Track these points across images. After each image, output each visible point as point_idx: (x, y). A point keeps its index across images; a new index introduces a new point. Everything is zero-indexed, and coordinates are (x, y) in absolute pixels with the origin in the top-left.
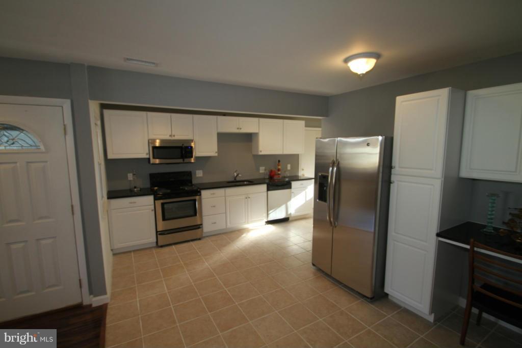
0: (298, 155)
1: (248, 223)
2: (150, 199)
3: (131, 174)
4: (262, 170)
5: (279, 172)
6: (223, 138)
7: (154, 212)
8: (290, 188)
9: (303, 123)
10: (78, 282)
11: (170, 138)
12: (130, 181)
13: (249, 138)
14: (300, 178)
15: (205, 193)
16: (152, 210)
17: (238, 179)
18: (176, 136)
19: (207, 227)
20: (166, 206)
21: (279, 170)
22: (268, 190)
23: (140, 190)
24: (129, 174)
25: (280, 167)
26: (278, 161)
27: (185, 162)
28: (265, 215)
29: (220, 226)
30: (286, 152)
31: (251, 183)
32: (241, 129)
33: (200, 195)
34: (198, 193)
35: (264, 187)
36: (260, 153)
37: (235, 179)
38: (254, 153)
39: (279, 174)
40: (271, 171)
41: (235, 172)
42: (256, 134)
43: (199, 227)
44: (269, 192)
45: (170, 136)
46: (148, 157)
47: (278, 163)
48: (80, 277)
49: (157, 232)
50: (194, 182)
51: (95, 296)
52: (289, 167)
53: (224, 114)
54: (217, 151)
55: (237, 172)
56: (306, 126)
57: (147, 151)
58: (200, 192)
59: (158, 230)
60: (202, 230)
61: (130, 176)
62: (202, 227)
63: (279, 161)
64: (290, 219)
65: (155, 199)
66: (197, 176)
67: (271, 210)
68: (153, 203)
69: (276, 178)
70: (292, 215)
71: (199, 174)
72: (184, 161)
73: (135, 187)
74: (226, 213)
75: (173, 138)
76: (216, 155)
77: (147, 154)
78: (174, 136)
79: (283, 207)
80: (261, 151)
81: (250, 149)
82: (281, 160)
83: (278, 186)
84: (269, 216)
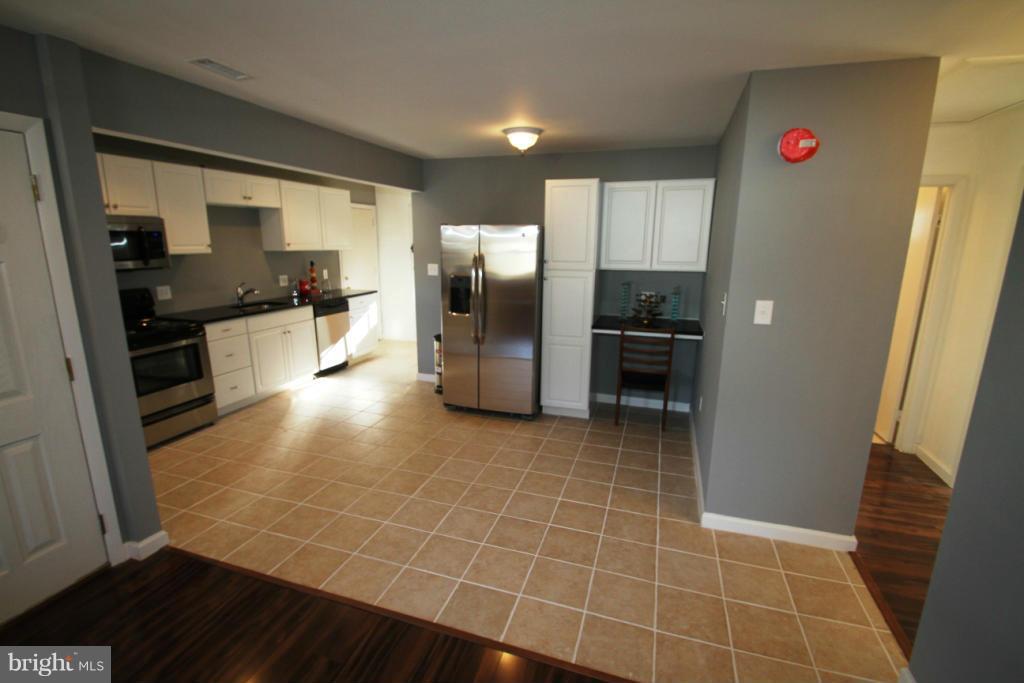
0: (337, 252)
1: (290, 380)
4: (284, 280)
5: (315, 285)
6: (221, 216)
8: (348, 309)
9: (346, 194)
10: (98, 522)
11: (107, 211)
13: (252, 218)
14: (352, 294)
15: (213, 331)
17: (248, 299)
18: (119, 208)
19: (223, 398)
21: (314, 280)
22: (316, 315)
25: (314, 275)
26: (309, 264)
27: (149, 266)
28: (316, 361)
29: (246, 392)
30: (326, 247)
31: (280, 304)
32: (250, 198)
33: (205, 334)
34: (197, 330)
35: (309, 311)
36: (288, 249)
37: (242, 301)
38: (269, 246)
40: (301, 283)
41: (240, 286)
42: (275, 212)
43: (208, 399)
44: (318, 319)
47: (309, 267)
48: (98, 512)
50: (159, 311)
51: (139, 539)
52: (325, 272)
54: (210, 243)
55: (247, 287)
56: (353, 201)
58: (203, 329)
60: (215, 405)
62: (214, 398)
63: (312, 264)
64: (349, 364)
66: (161, 298)
67: (324, 349)
69: (314, 293)
70: (354, 356)
71: (164, 293)
72: (146, 265)
74: (252, 366)
75: (114, 212)
76: (209, 251)
78: (115, 207)
79: (342, 340)
80: (289, 245)
81: (257, 240)
82: (315, 261)
83: (329, 307)
84: (321, 361)
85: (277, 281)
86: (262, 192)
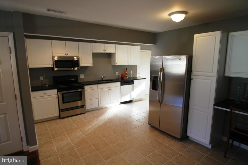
0: (137, 65)
1: (110, 104)
2: (55, 91)
3: (42, 77)
4: (117, 74)
5: (127, 75)
6: (96, 56)
7: (57, 99)
8: (133, 84)
9: (139, 47)
10: (21, 138)
11: (65, 56)
12: (42, 81)
13: (110, 56)
14: (137, 79)
16: (57, 98)
17: (104, 79)
18: (69, 55)
19: (88, 106)
21: (126, 74)
22: (121, 85)
23: (48, 86)
24: (41, 77)
25: (127, 72)
28: (120, 99)
29: (96, 106)
30: (130, 64)
31: (112, 81)
32: (105, 50)
33: (84, 88)
34: (82, 87)
35: (119, 83)
36: (116, 65)
37: (102, 79)
38: (113, 64)
39: (126, 76)
40: (122, 75)
41: (102, 75)
42: (114, 54)
43: (83, 106)
44: (122, 86)
45: (65, 54)
46: (52, 66)
47: (126, 70)
48: (21, 136)
49: (59, 110)
50: (79, 81)
51: (30, 146)
52: (132, 72)
53: (96, 42)
54: (92, 63)
55: (104, 75)
56: (141, 49)
57: (52, 64)
58: (84, 87)
59: (60, 109)
60: (85, 108)
61: (42, 78)
62: (85, 106)
63: (126, 69)
64: (133, 101)
65: (58, 92)
66: (81, 78)
67: (122, 97)
68: (57, 94)
69: (125, 78)
70: (134, 99)
71: (82, 76)
72: (73, 69)
73: (45, 85)
74: (98, 98)
75: (67, 56)
76: (92, 65)
77: (52, 65)
78: (67, 54)
79: (129, 94)
80: (117, 63)
81: (110, 62)
82: (127, 68)
83: (126, 83)
84: (122, 99)
85: (115, 74)
86: (109, 48)
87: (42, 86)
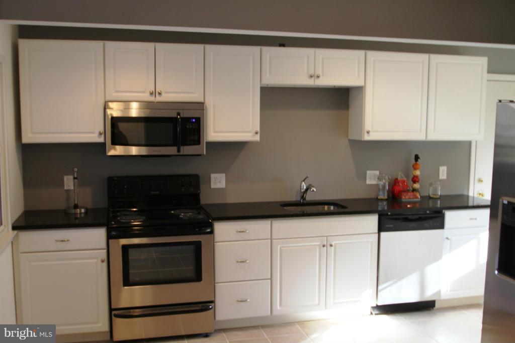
0: (470, 143)
1: (326, 308)
2: (98, 235)
3: (71, 177)
4: (372, 178)
5: (417, 186)
7: (105, 264)
8: (441, 226)
11: (152, 99)
12: (68, 191)
13: (343, 100)
14: (471, 204)
15: (223, 230)
16: (103, 261)
17: (309, 197)
18: (163, 94)
19: (225, 310)
20: (132, 253)
21: (415, 180)
22: (381, 228)
23: (86, 213)
24: (66, 178)
25: (418, 173)
26: (414, 157)
27: (181, 153)
28: (371, 291)
30: (433, 136)
32: (318, 77)
33: (212, 232)
34: (205, 226)
35: (372, 221)
36: (367, 138)
37: (302, 197)
38: (352, 137)
39: (414, 190)
40: (395, 182)
41: (304, 181)
42: (359, 90)
43: (205, 306)
44: (383, 234)
45: (151, 94)
46: (101, 140)
49: (111, 310)
50: (204, 200)
52: (443, 173)
53: (282, 43)
54: (258, 129)
55: (309, 181)
56: (491, 70)
57: (102, 130)
58: (211, 226)
59: (113, 307)
60: (214, 315)
61: (69, 182)
62: (213, 308)
63: (417, 158)
64: (436, 305)
65: (109, 237)
66: (213, 186)
68: (104, 245)
69: (406, 198)
70: (444, 297)
71: (218, 181)
72: (179, 151)
73: (76, 207)
74: (271, 279)
75: (159, 99)
76: (257, 138)
77: (101, 134)
78: (160, 94)
80: (368, 132)
81: (344, 126)
82: (420, 156)
83: (407, 220)
84: (379, 294)
85: (363, 177)
87: (65, 212)
